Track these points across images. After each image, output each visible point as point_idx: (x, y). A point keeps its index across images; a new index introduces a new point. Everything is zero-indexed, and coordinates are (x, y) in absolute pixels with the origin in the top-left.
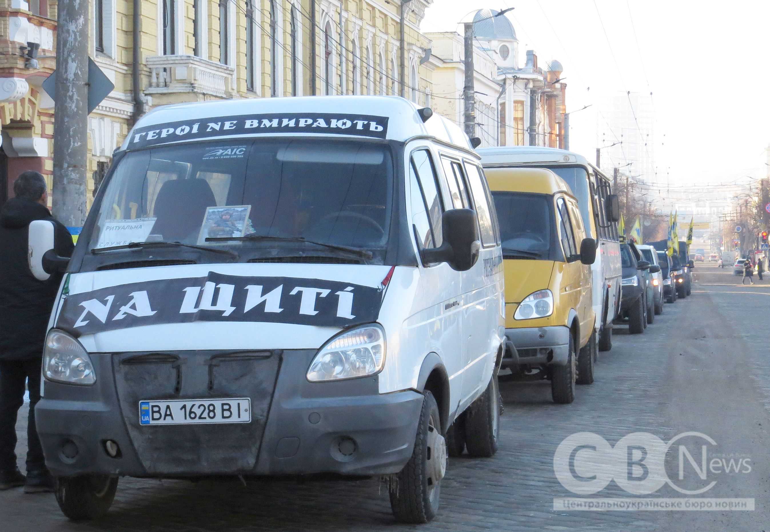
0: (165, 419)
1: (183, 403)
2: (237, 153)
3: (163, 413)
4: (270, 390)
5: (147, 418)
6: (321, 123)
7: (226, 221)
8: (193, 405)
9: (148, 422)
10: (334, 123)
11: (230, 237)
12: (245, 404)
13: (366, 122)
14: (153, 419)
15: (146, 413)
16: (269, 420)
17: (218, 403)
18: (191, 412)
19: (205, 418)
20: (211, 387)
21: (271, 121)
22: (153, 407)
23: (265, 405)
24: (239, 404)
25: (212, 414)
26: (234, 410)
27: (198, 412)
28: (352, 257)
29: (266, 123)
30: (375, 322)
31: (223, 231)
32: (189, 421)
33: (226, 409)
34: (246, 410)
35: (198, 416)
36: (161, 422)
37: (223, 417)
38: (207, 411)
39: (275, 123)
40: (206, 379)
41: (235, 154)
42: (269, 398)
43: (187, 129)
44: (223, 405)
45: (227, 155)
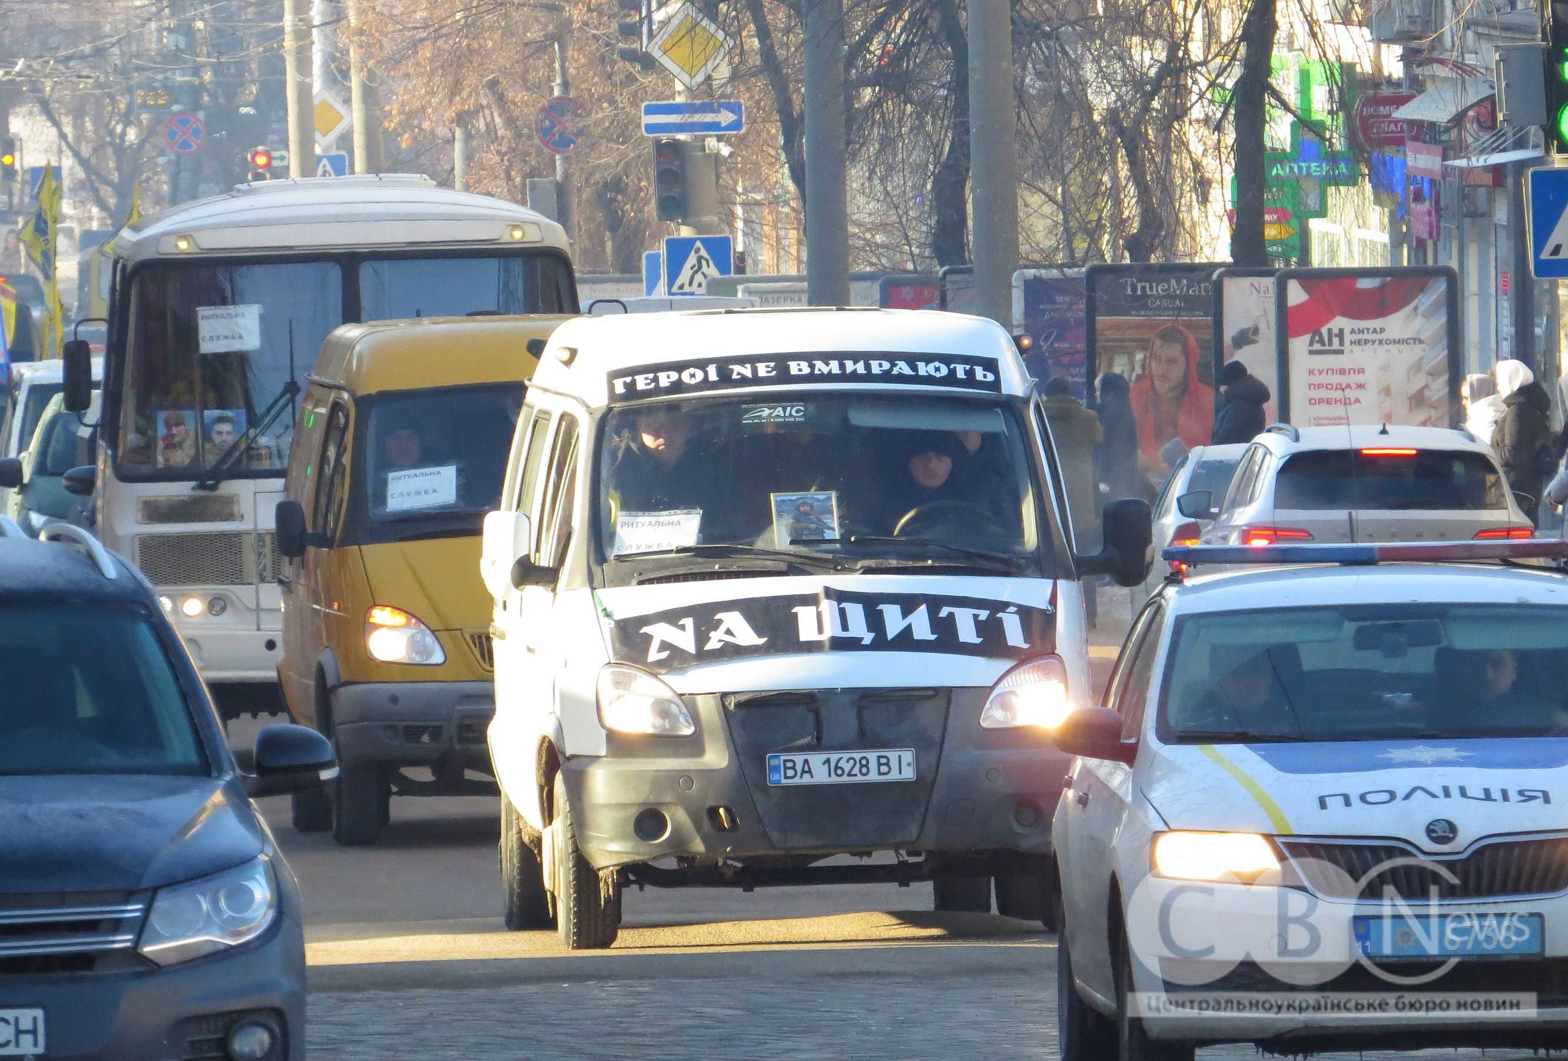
0: (801, 777)
1: (828, 756)
2: (793, 413)
3: (799, 768)
4: (938, 739)
5: (776, 777)
6: (903, 367)
7: (807, 514)
8: (841, 758)
9: (779, 781)
10: (923, 369)
11: (820, 538)
12: (908, 756)
13: (968, 367)
14: (786, 777)
15: (776, 769)
16: (938, 778)
17: (872, 756)
18: (837, 767)
19: (855, 775)
20: (862, 733)
21: (827, 364)
22: (785, 761)
23: (933, 758)
24: (900, 757)
25: (864, 770)
26: (894, 764)
27: (847, 767)
28: (999, 567)
29: (820, 366)
30: (1053, 653)
31: (808, 529)
32: (834, 779)
33: (883, 763)
34: (909, 764)
35: (846, 772)
36: (797, 781)
37: (880, 773)
38: (858, 766)
39: (834, 367)
40: (854, 724)
41: (791, 415)
42: (936, 750)
43: (700, 375)
44: (879, 757)
45: (778, 416)
